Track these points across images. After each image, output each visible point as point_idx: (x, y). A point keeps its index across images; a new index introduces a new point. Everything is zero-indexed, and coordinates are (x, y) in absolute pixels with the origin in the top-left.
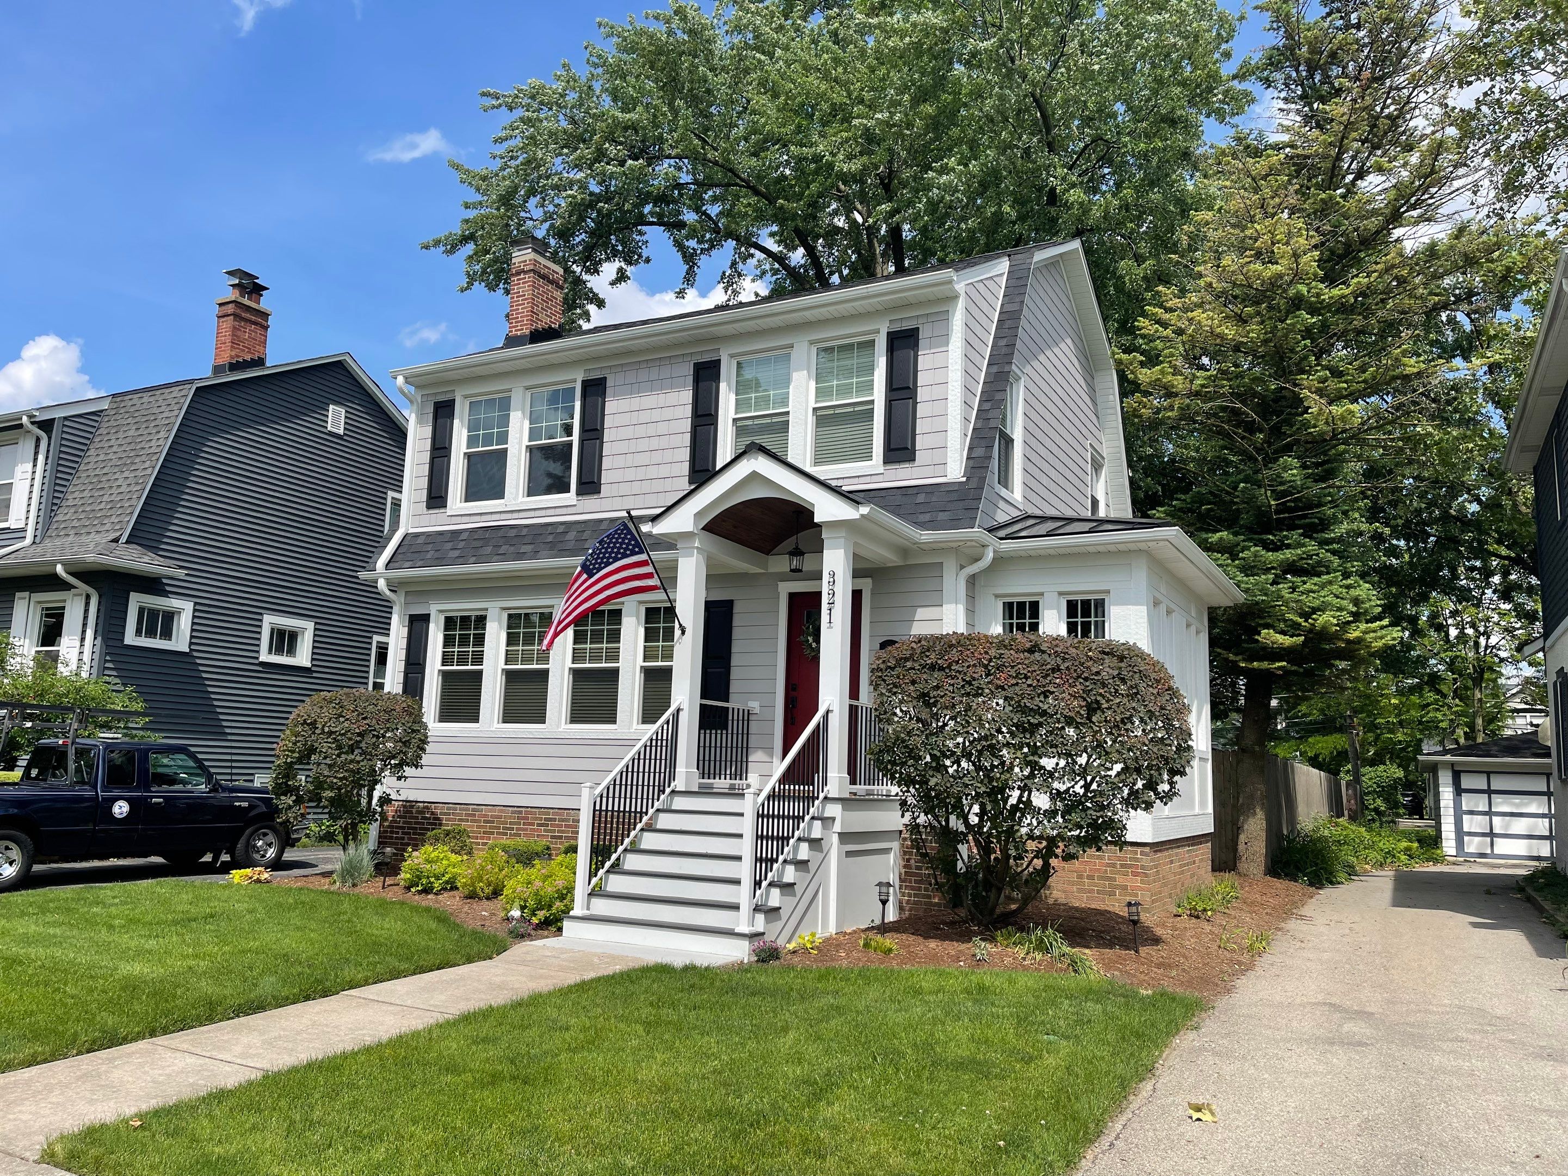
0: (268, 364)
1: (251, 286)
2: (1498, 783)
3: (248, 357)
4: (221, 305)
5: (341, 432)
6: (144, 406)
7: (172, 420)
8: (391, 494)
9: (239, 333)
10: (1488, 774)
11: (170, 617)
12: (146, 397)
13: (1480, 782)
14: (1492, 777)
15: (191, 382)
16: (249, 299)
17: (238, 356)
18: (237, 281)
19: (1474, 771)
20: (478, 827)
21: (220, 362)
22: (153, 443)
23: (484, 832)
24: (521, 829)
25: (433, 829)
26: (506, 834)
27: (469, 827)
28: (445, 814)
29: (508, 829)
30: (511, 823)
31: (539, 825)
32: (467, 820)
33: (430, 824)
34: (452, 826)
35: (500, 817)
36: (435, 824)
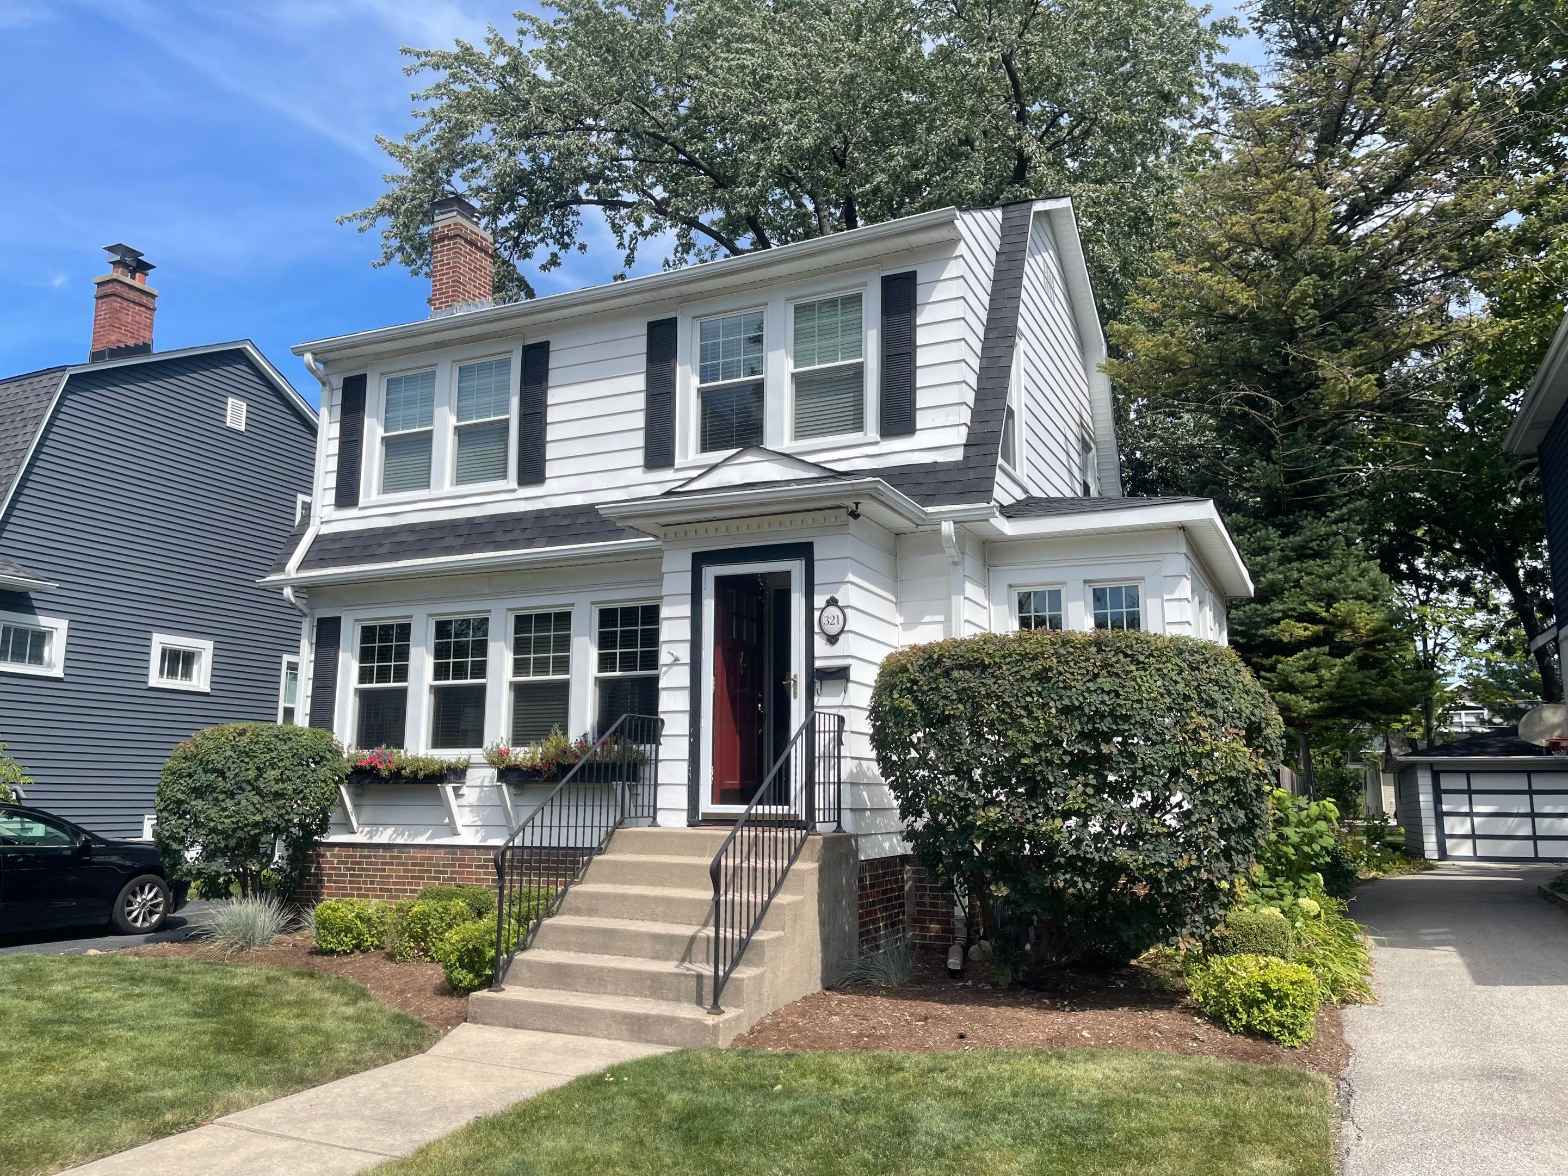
0: (155, 351)
1: (134, 264)
2: (1478, 783)
3: (131, 343)
4: (100, 284)
5: (242, 428)
6: (11, 398)
7: (41, 412)
8: (301, 498)
9: (120, 315)
10: (1468, 773)
11: (41, 638)
12: (13, 388)
13: (1460, 782)
14: (1472, 777)
15: (63, 369)
16: (133, 277)
17: (119, 341)
18: (118, 258)
19: (1454, 770)
20: (404, 871)
21: (99, 347)
22: (19, 439)
23: (413, 877)
24: (457, 873)
25: (351, 875)
26: (438, 879)
27: (395, 871)
28: (365, 857)
29: (441, 872)
30: (444, 866)
31: (477, 867)
32: (392, 864)
33: (348, 869)
34: (374, 870)
35: (432, 858)
36: (354, 869)
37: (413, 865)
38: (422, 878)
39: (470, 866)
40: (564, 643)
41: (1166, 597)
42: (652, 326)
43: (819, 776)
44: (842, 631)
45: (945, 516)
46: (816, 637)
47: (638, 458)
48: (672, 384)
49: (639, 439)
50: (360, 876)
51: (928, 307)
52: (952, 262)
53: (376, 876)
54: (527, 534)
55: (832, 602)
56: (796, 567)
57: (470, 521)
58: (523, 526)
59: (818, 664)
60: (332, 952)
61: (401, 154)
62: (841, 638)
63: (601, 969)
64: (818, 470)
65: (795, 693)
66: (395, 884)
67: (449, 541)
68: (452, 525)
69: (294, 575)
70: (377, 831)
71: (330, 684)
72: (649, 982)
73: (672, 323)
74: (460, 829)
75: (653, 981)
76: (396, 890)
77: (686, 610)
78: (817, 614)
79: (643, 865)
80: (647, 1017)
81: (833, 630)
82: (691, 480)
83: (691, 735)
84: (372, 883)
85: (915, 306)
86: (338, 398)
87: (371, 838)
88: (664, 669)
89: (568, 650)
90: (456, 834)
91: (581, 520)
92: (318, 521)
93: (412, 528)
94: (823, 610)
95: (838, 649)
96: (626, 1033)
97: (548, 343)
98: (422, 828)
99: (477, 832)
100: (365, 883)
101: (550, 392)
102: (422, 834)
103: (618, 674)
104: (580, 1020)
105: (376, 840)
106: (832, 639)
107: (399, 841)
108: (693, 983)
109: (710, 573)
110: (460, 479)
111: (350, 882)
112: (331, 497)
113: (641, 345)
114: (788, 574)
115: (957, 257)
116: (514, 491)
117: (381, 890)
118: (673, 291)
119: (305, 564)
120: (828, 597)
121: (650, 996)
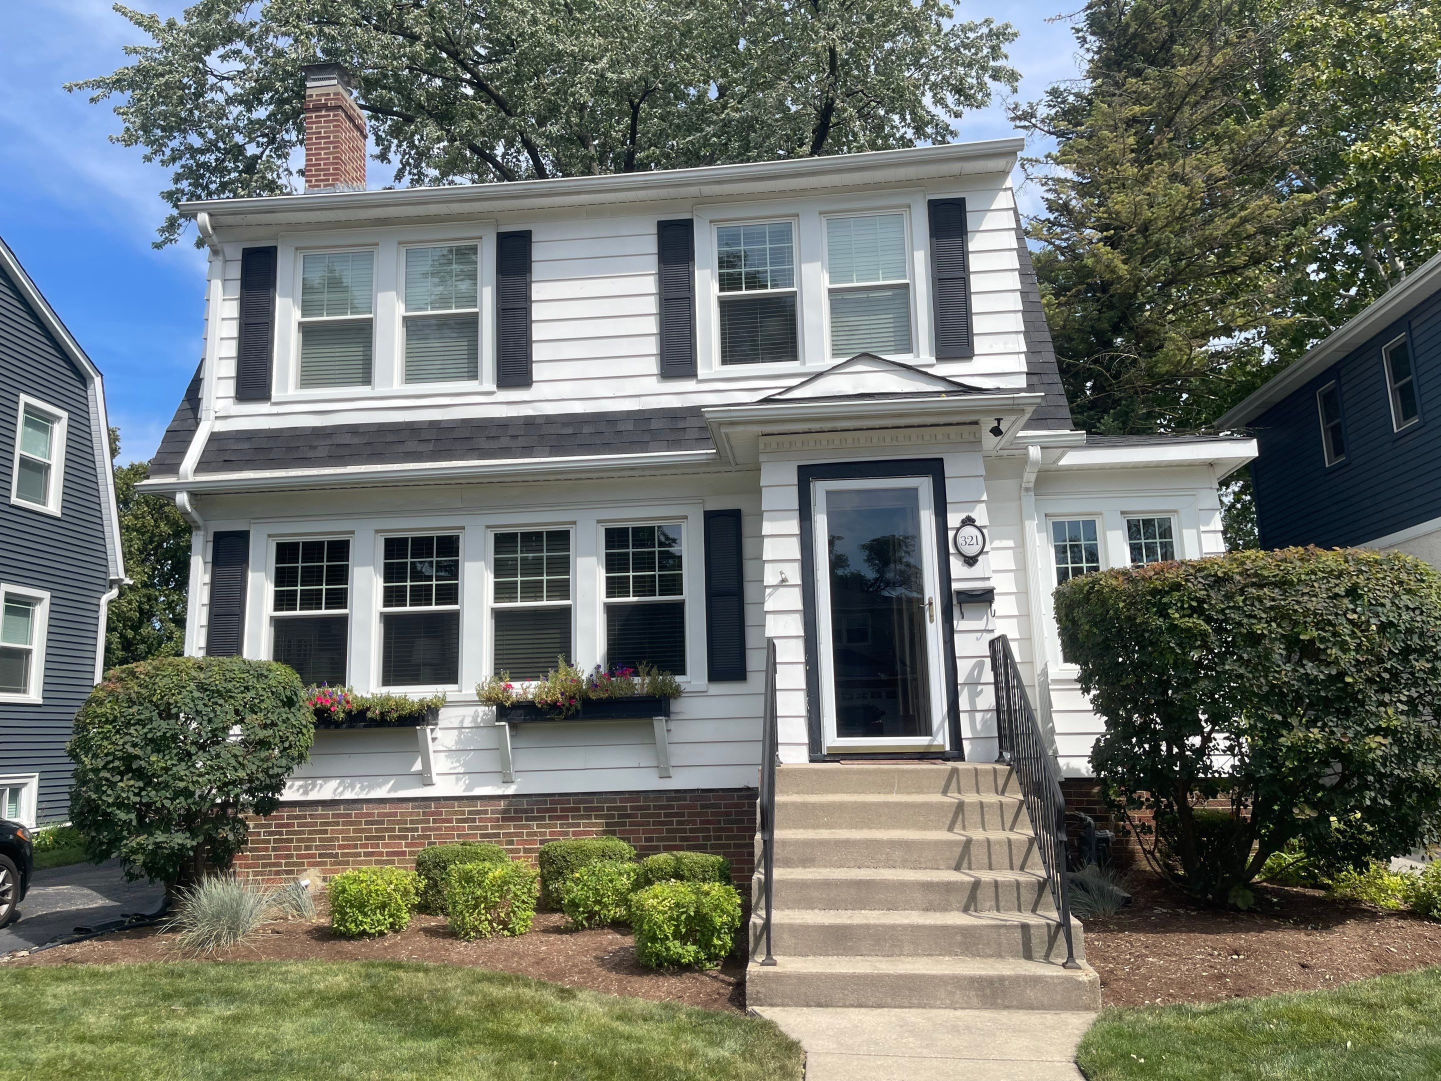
20: (355, 831)
23: (367, 838)
24: (430, 829)
25: (275, 841)
26: (406, 838)
27: (341, 832)
28: (296, 817)
29: (407, 830)
30: (412, 822)
31: (458, 821)
32: (338, 824)
33: (271, 833)
34: (310, 832)
35: (395, 814)
36: (281, 833)
37: (367, 823)
38: (383, 838)
39: (450, 821)
40: (563, 565)
41: (1202, 528)
42: (663, 227)
43: (964, 703)
44: (981, 552)
45: (1033, 441)
46: (952, 559)
47: (652, 366)
48: (691, 288)
49: (652, 346)
50: (291, 841)
51: (978, 235)
52: (1001, 193)
53: (314, 840)
54: (521, 442)
55: (969, 521)
56: (924, 485)
57: (434, 425)
58: (510, 433)
59: (955, 586)
60: (363, 933)
61: (148, 25)
62: (980, 558)
63: (893, 927)
64: (944, 384)
65: (931, 616)
66: (341, 847)
67: (412, 446)
68: (412, 429)
69: (191, 479)
70: (314, 786)
71: (237, 610)
72: (959, 938)
73: (688, 225)
74: (435, 779)
75: (963, 935)
76: (344, 855)
77: (793, 526)
78: (951, 534)
79: (842, 806)
80: (1002, 979)
81: (971, 551)
82: (790, 389)
83: (807, 662)
84: (308, 848)
85: (966, 233)
86: (235, 271)
87: (306, 793)
88: (768, 591)
89: (568, 573)
90: (429, 783)
91: (587, 429)
92: (212, 415)
93: (353, 430)
94: (958, 529)
95: (977, 570)
96: (975, 1000)
97: (529, 233)
98: (381, 779)
99: (458, 780)
100: (298, 848)
101: (534, 287)
102: (380, 786)
103: (632, 599)
104: (910, 989)
105: (313, 796)
106: (971, 561)
107: (349, 795)
108: (1018, 935)
109: (820, 489)
110: (412, 375)
111: (274, 849)
112: (230, 388)
113: (651, 245)
114: (915, 490)
115: (1006, 189)
116: (492, 393)
117: (321, 856)
118: (693, 190)
119: (203, 466)
120: (963, 516)
121: (962, 954)
